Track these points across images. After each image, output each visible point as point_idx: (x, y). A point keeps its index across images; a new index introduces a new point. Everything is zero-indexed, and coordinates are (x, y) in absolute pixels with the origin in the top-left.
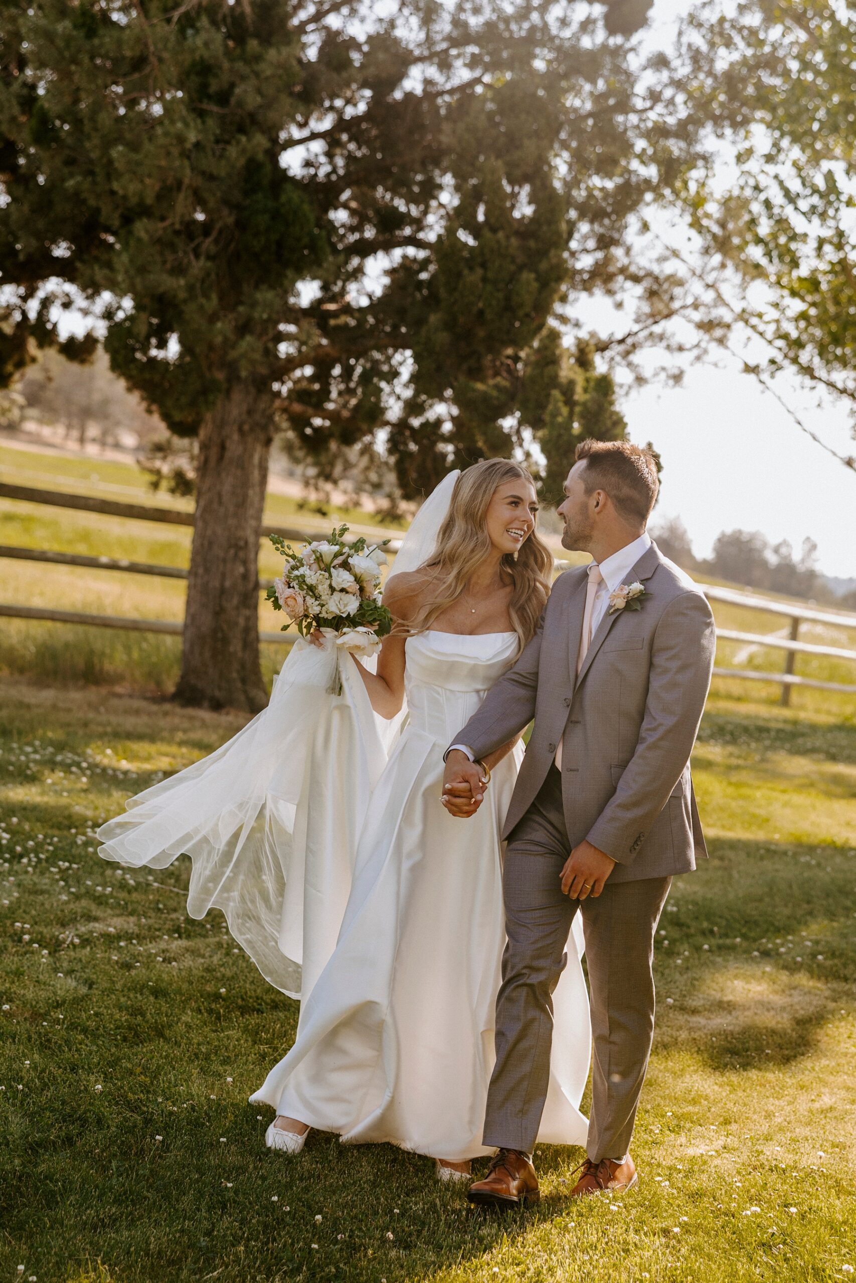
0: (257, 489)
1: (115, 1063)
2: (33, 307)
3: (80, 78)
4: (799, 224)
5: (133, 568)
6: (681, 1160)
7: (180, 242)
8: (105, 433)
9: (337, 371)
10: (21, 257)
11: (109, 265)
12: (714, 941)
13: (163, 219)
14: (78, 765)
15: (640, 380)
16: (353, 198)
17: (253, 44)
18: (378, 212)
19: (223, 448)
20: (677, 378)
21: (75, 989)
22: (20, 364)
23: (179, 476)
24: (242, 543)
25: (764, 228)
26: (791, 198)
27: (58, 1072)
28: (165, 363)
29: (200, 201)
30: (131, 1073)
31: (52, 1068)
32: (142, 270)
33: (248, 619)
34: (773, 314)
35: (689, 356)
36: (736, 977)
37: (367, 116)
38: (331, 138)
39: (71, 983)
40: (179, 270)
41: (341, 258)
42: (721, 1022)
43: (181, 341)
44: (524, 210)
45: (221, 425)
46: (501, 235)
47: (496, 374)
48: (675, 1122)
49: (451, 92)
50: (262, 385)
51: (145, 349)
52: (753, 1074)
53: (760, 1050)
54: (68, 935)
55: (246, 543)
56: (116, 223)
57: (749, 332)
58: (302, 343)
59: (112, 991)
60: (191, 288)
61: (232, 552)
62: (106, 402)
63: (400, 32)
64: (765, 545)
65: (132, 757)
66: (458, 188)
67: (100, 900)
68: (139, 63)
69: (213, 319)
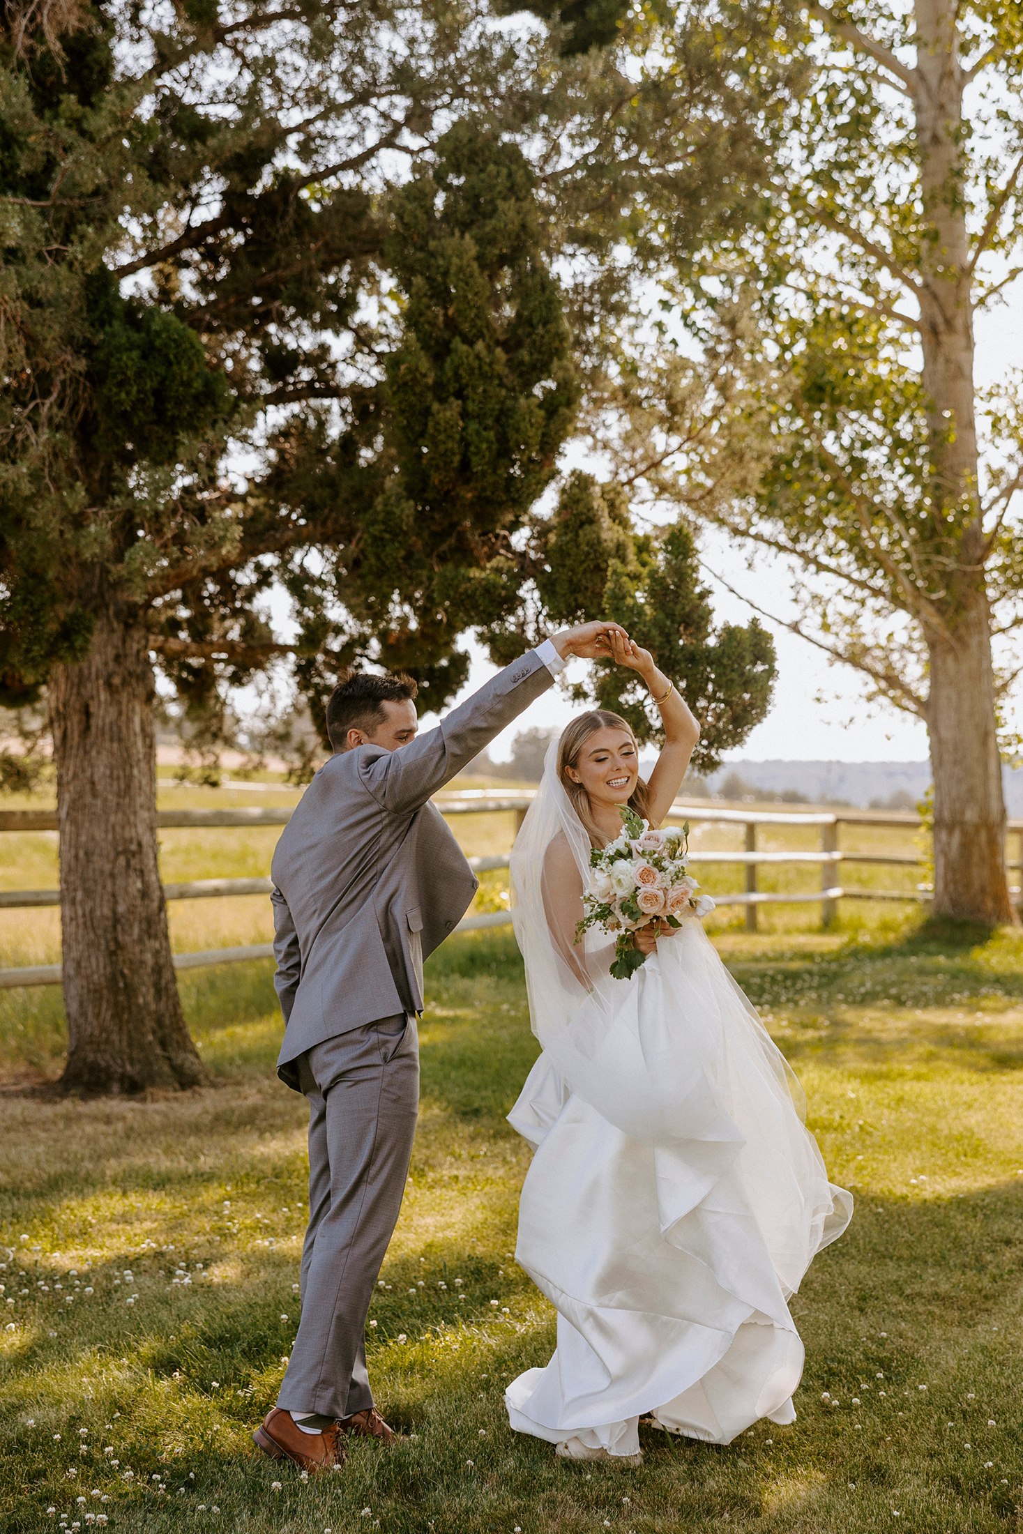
0: (143, 765)
19: (87, 714)
24: (134, 847)
33: (157, 953)
45: (80, 681)
55: (140, 845)
61: (122, 861)
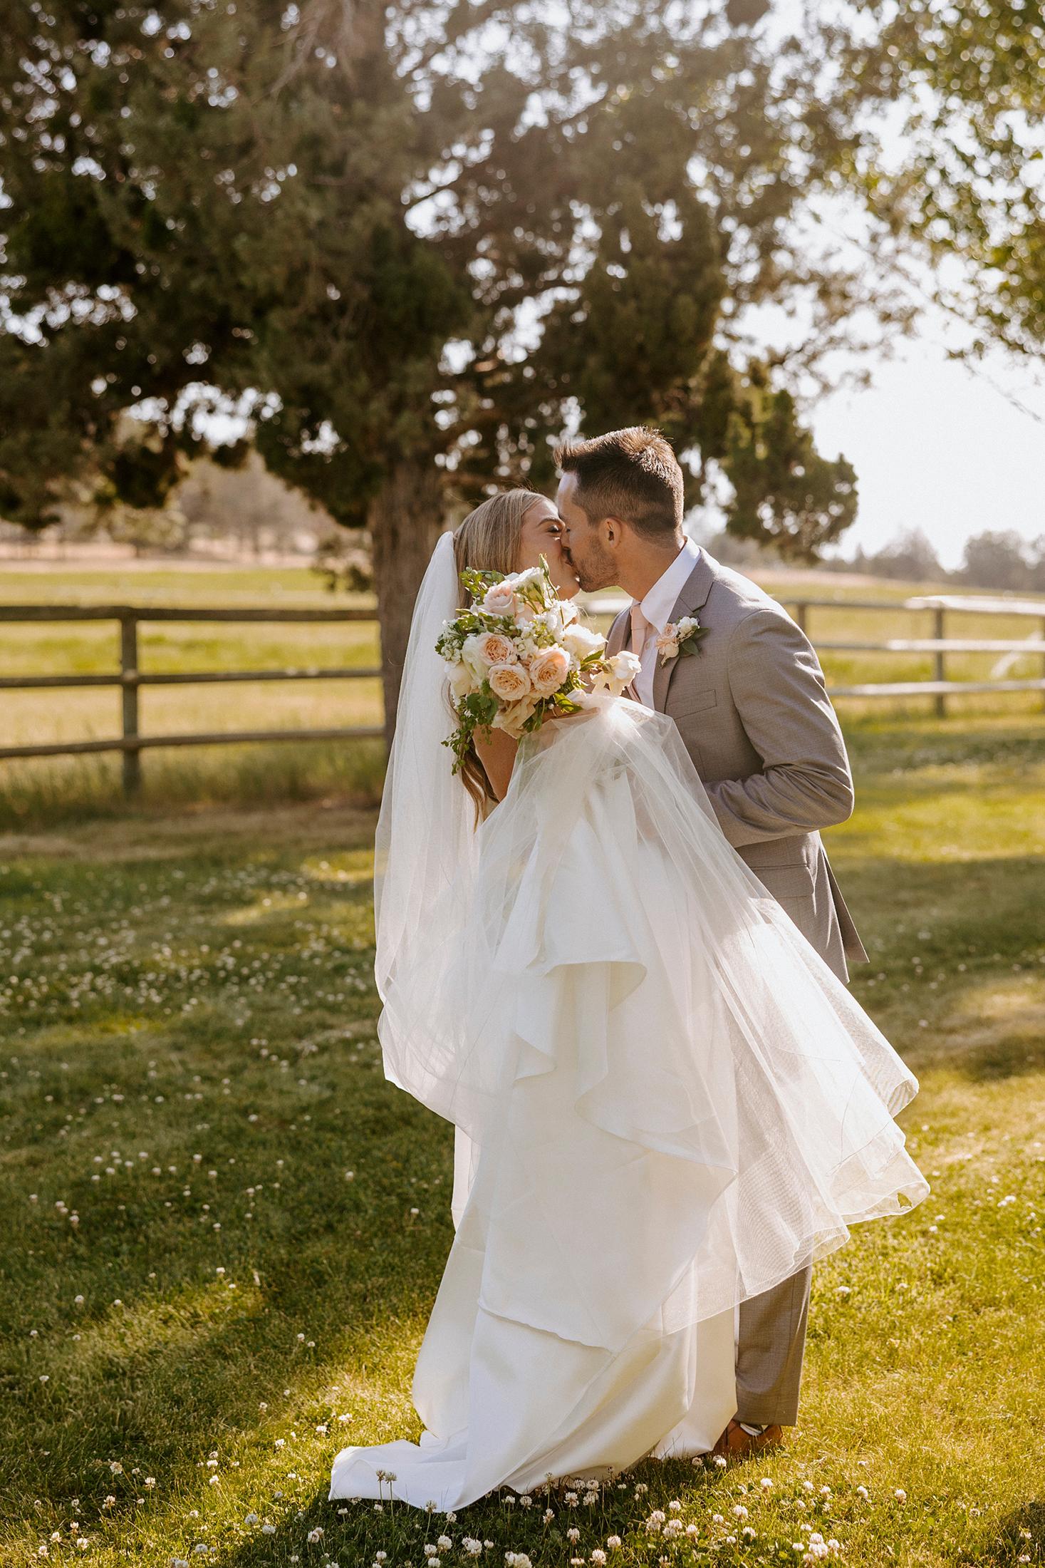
1: (366, 1153)
2: (177, 417)
3: (188, 173)
4: (982, 189)
5: (323, 675)
6: (937, 1168)
7: (317, 326)
8: (280, 538)
9: (503, 433)
10: (157, 369)
11: (247, 364)
12: (972, 962)
13: (295, 304)
14: (294, 883)
15: (826, 388)
16: (493, 247)
17: (360, 106)
18: (520, 257)
19: (395, 534)
20: (866, 380)
21: (320, 1094)
22: (174, 480)
23: (354, 573)
25: (946, 200)
26: (968, 161)
27: (311, 1169)
28: (321, 456)
29: (331, 279)
30: (383, 1161)
31: (305, 1164)
32: (284, 363)
34: (970, 292)
35: (874, 354)
36: (996, 993)
37: (493, 160)
38: (457, 188)
39: (315, 1088)
40: (320, 356)
41: (487, 314)
42: (979, 1037)
43: (336, 428)
44: (672, 230)
45: (389, 510)
46: (650, 261)
47: (668, 408)
48: (933, 1136)
49: (577, 117)
50: (425, 462)
51: (298, 442)
52: (1014, 1081)
53: (1022, 1059)
54: (308, 1046)
56: (247, 316)
57: (947, 315)
58: (463, 410)
59: (355, 1090)
60: (336, 374)
62: (275, 506)
63: (513, 65)
64: (1019, 543)
65: (349, 868)
66: (597, 220)
67: (333, 1009)
68: (247, 146)
69: (364, 400)
